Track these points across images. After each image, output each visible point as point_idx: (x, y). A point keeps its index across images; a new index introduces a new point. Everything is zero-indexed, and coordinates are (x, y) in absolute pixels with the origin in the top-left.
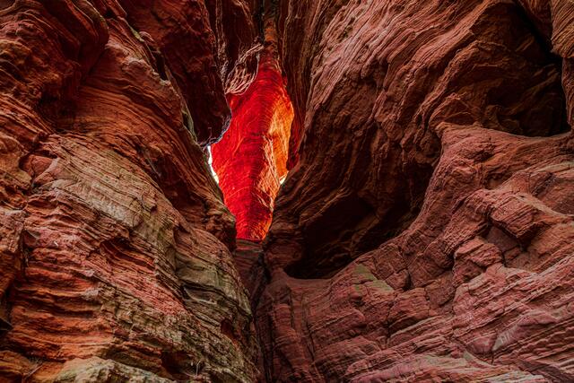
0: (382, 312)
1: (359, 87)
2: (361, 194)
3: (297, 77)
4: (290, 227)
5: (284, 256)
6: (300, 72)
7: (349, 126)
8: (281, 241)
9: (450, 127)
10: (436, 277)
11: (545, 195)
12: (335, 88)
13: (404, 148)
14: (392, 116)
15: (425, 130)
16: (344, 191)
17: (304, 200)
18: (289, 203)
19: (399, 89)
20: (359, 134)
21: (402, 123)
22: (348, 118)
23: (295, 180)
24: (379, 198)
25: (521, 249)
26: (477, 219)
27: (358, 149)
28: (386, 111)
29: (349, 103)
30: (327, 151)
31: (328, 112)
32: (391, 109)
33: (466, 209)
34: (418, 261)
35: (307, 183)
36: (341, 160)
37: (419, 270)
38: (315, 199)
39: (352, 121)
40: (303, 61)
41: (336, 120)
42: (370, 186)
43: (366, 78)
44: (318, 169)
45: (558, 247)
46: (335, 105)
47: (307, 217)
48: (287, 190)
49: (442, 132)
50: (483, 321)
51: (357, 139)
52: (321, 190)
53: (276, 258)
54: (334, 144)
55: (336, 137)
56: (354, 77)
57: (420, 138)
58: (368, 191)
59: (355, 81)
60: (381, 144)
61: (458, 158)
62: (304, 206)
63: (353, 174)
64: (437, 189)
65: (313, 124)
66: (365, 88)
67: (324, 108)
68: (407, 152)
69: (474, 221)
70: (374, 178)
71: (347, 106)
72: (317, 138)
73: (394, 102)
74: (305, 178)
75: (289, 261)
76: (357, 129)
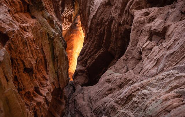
0: (118, 81)
1: (106, 7)
2: (109, 50)
3: (85, 15)
4: (83, 68)
5: (81, 80)
6: (87, 13)
7: (103, 21)
8: (80, 74)
9: (136, 10)
10: (137, 64)
11: (168, 19)
12: (98, 9)
13: (122, 24)
14: (117, 14)
15: (128, 15)
16: (103, 49)
17: (88, 56)
18: (83, 58)
19: (119, 3)
20: (107, 23)
21: (120, 15)
22: (103, 19)
23: (85, 49)
24: (115, 50)
25: (163, 39)
26: (147, 34)
27: (107, 30)
28: (115, 12)
29: (103, 13)
30: (96, 34)
31: (96, 18)
32: (117, 11)
33: (143, 32)
34: (130, 60)
35: (89, 49)
36: (101, 36)
37: (130, 64)
38: (92, 55)
39: (104, 19)
40: (87, 8)
41: (99, 20)
42: (112, 45)
43: (108, 2)
44: (93, 42)
45: (173, 30)
46: (98, 15)
47: (90, 63)
48: (82, 54)
49: (133, 13)
50: (153, 65)
51: (106, 26)
52: (95, 51)
53: (77, 81)
54: (99, 29)
55: (99, 27)
56: (104, 3)
57: (127, 19)
58: (111, 48)
59: (104, 5)
60: (114, 25)
61: (139, 16)
62: (88, 58)
63: (105, 41)
64: (134, 30)
65: (91, 24)
66: (108, 7)
67: (94, 17)
68: (123, 26)
69: (147, 35)
70: (113, 41)
71: (102, 15)
72: (92, 29)
73: (117, 8)
74: (89, 47)
75: (83, 82)
76: (106, 22)
